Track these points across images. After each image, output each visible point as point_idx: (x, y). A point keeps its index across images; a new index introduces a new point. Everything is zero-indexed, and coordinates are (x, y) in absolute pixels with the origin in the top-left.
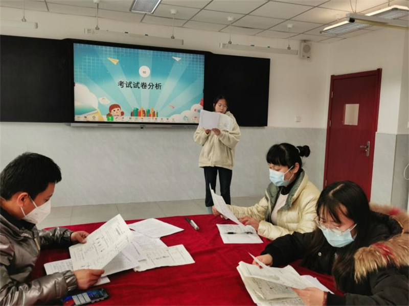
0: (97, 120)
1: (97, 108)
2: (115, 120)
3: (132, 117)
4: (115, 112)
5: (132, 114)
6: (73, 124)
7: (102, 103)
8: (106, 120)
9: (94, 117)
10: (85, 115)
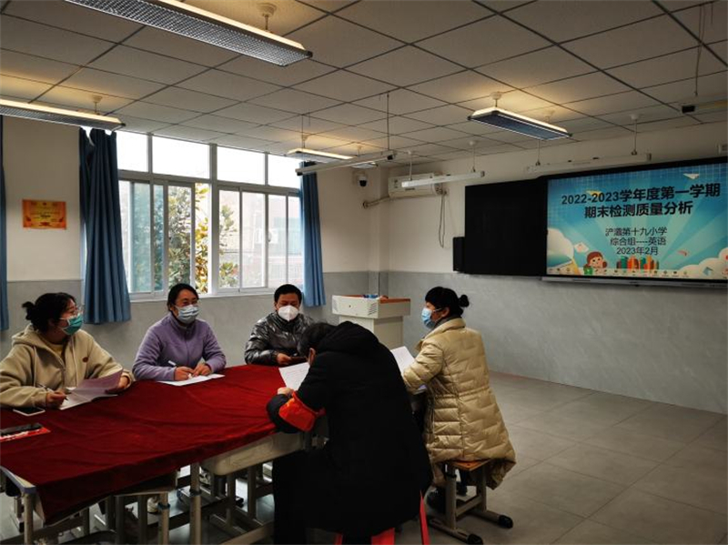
0: (572, 273)
1: (571, 257)
2: (594, 274)
3: (619, 270)
4: (595, 262)
5: (619, 266)
6: (544, 279)
7: (578, 251)
8: (582, 273)
9: (568, 270)
10: (559, 267)
